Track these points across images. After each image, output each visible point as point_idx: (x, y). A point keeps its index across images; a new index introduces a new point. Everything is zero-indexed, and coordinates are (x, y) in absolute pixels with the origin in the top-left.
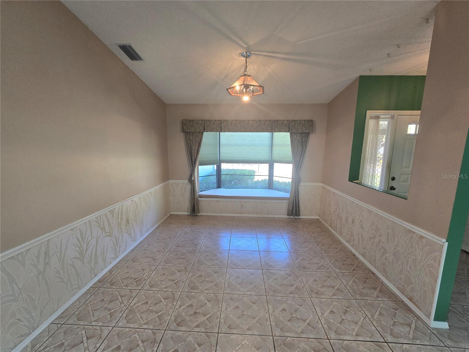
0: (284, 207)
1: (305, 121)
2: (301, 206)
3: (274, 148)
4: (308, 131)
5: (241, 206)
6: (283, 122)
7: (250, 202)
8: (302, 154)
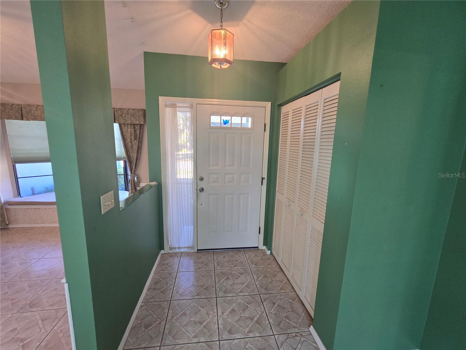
1: (134, 110)
4: (139, 123)
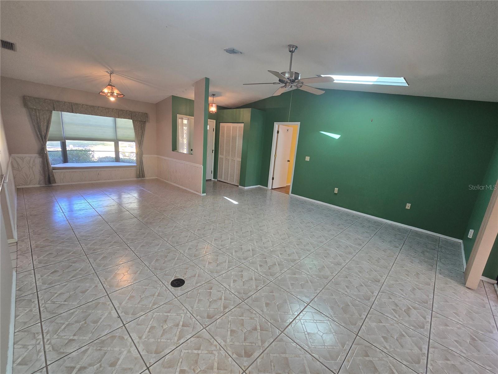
0: (133, 173)
1: (142, 113)
2: (145, 171)
3: (118, 130)
4: (145, 121)
5: (98, 174)
6: (126, 112)
7: (105, 171)
8: (142, 135)
